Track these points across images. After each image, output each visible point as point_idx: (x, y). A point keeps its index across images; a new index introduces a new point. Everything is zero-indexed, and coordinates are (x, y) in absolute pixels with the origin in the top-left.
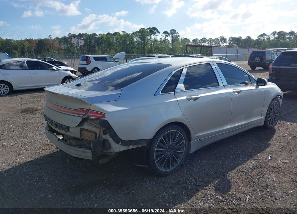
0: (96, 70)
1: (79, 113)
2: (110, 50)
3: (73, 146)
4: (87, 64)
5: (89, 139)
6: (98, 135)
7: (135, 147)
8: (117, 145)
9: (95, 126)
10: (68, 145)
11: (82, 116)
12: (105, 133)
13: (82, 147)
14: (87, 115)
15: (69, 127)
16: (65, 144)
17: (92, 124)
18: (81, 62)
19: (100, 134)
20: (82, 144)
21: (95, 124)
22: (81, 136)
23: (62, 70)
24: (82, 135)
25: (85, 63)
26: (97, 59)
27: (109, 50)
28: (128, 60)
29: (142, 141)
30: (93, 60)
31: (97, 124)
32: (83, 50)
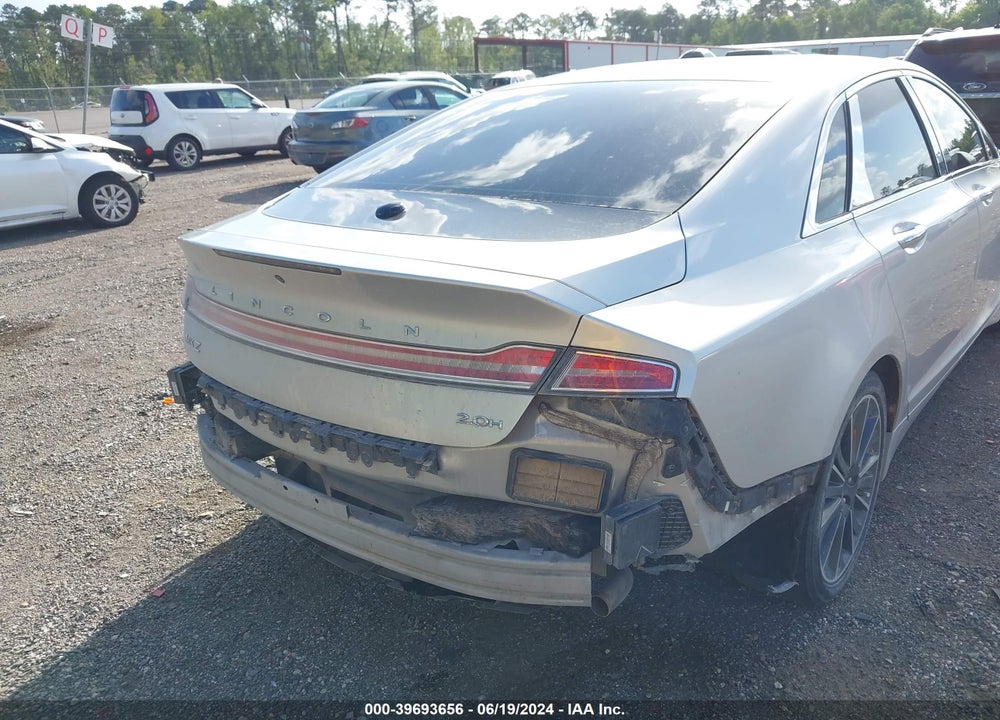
0: (183, 144)
1: (497, 367)
2: (188, 67)
3: (464, 542)
4: (145, 124)
5: (562, 499)
6: (616, 480)
7: (771, 507)
8: (717, 517)
9: (607, 435)
10: (429, 537)
11: (527, 385)
12: (671, 468)
13: (512, 546)
14: (559, 381)
15: (439, 448)
16: (403, 538)
17: (584, 422)
18: (117, 115)
19: (630, 473)
20: (513, 527)
21: (612, 420)
22: (509, 490)
23: (71, 151)
24: (520, 481)
25: (136, 116)
26: (180, 100)
27: (184, 67)
28: (290, 102)
29: (798, 475)
30: (165, 106)
31: (619, 423)
32: (76, 74)
